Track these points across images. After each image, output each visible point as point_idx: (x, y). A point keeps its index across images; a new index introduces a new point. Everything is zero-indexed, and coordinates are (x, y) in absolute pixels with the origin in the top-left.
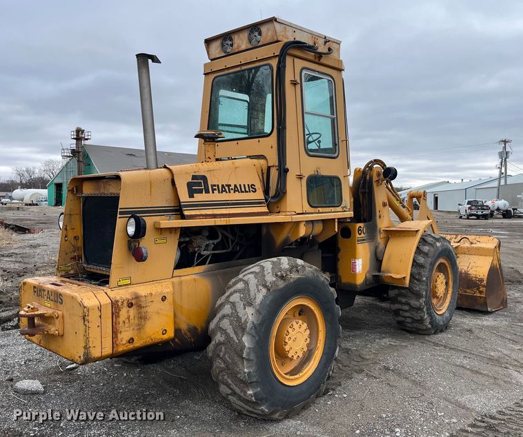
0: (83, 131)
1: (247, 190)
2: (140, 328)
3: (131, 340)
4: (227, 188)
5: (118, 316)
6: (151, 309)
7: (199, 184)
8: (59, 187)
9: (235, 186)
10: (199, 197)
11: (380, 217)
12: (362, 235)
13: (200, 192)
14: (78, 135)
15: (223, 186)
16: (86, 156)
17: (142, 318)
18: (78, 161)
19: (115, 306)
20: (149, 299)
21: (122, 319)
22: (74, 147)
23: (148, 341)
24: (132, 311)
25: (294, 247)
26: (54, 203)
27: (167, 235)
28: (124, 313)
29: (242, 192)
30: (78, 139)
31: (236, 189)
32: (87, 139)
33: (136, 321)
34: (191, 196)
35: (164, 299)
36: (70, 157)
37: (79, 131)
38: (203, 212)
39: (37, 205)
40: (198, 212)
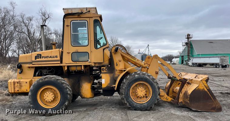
0: (190, 35)
1: (54, 57)
2: (20, 88)
3: (18, 90)
4: (47, 57)
5: (15, 85)
6: (23, 84)
7: (39, 56)
8: (182, 57)
9: (50, 56)
10: (37, 60)
11: (117, 65)
12: (105, 71)
13: (39, 58)
14: (188, 37)
15: (46, 56)
16: (191, 45)
17: (21, 86)
18: (188, 47)
19: (14, 83)
20: (22, 82)
21: (16, 86)
22: (187, 41)
23: (23, 92)
24: (18, 84)
25: (74, 73)
26: (181, 63)
27: (31, 68)
28: (16, 84)
29: (52, 58)
30: (188, 38)
31: (50, 57)
32: (191, 38)
33: (19, 87)
34: (36, 59)
35: (26, 83)
36: (185, 45)
37: (188, 35)
38: (38, 63)
39: (176, 64)
40: (36, 63)
